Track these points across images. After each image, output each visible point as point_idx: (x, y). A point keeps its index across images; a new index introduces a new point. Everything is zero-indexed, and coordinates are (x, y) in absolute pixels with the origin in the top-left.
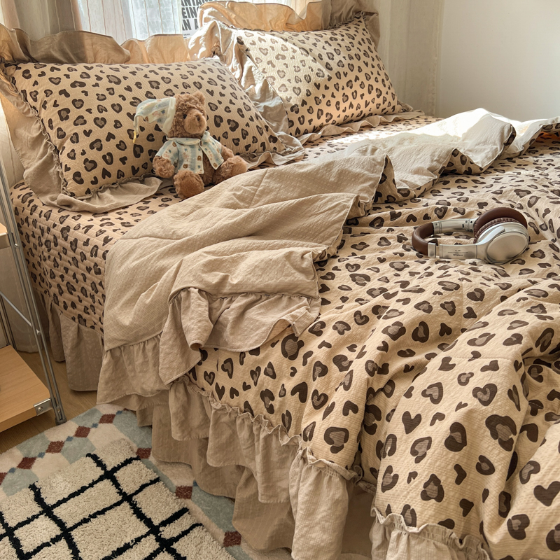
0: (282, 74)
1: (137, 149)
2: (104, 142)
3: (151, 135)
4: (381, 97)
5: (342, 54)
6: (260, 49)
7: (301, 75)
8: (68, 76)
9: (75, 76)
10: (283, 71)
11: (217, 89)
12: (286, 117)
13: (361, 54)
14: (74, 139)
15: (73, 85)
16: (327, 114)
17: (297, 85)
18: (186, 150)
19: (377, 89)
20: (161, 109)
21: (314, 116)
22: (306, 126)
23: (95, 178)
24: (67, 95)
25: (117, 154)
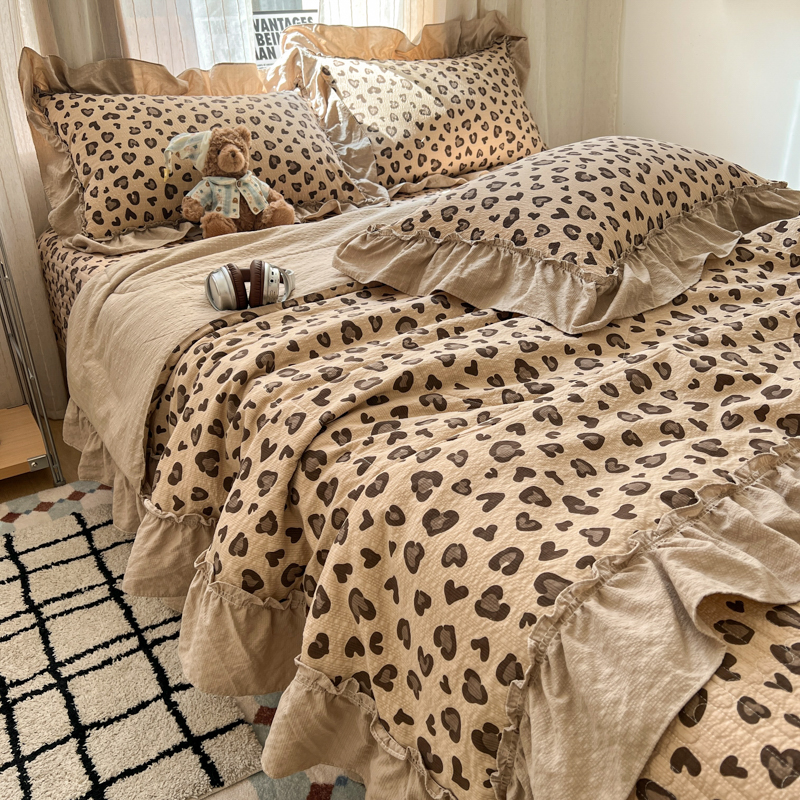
0: (373, 111)
1: (170, 190)
2: (131, 180)
3: (188, 174)
4: (515, 142)
5: (459, 89)
6: (350, 80)
7: (398, 112)
8: (102, 108)
9: (110, 108)
10: (375, 107)
11: (278, 126)
12: (374, 162)
13: (488, 88)
14: (99, 176)
15: (106, 117)
16: (433, 161)
17: (392, 125)
18: (220, 190)
19: (507, 132)
20: (193, 144)
21: (414, 162)
22: (402, 173)
23: (117, 218)
24: (97, 128)
25: (145, 194)
